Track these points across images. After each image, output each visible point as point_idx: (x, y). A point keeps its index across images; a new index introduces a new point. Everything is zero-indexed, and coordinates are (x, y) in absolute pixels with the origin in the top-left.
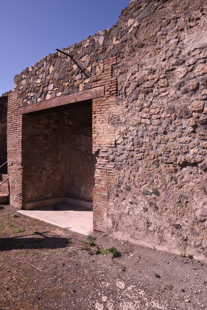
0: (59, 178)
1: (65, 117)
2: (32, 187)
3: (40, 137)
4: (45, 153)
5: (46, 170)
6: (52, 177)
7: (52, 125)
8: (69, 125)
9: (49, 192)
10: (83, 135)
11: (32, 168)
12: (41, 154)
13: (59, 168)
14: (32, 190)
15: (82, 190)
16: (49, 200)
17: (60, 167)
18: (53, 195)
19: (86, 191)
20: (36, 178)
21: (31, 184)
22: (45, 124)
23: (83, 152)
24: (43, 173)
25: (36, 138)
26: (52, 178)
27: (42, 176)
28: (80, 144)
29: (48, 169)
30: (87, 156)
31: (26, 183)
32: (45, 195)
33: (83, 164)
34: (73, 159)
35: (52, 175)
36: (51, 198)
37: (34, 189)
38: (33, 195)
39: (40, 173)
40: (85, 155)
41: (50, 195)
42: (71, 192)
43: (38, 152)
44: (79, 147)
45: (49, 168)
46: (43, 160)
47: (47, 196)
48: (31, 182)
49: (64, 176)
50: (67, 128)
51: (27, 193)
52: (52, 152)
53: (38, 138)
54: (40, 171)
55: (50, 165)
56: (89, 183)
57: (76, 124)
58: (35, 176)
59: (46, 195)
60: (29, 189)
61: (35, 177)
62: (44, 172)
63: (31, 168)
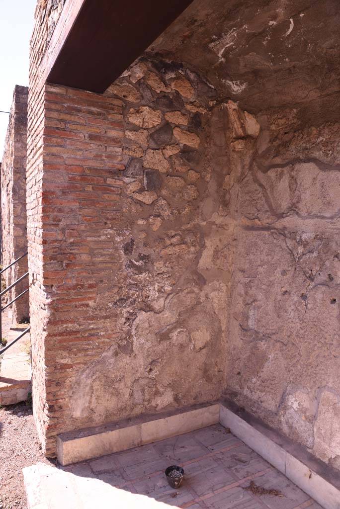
0: (202, 336)
1: (232, 106)
2: (87, 377)
3: (127, 180)
4: (145, 245)
5: (148, 308)
6: (174, 335)
7: (176, 132)
8: (246, 137)
9: (161, 390)
10: (311, 165)
11: (91, 303)
12: (128, 249)
13: (202, 299)
14: (92, 387)
15: (295, 405)
16: (161, 422)
17: (207, 297)
18: (176, 399)
19: (314, 417)
20: (107, 340)
21: (85, 364)
22: (147, 129)
23: (305, 244)
24: (137, 321)
25: (109, 181)
26: (175, 338)
27: (133, 332)
28: (294, 208)
29: (157, 306)
30: (327, 263)
31: (64, 361)
32: (144, 400)
33: (304, 297)
34: (261, 269)
35: (175, 328)
36: (168, 412)
37: (98, 383)
38: (93, 406)
39: (124, 320)
40: (315, 254)
41: (165, 399)
42: (246, 392)
43: (118, 239)
44: (289, 221)
45: (162, 300)
46: (140, 270)
47: (153, 404)
48: (87, 356)
49: (223, 328)
50: (239, 146)
51: (71, 397)
52: (174, 240)
53: (119, 183)
54: (125, 315)
55: (168, 288)
56: (330, 389)
57: (273, 127)
58: (102, 333)
59: (149, 401)
60: (78, 383)
61: (103, 336)
62: (142, 316)
63: (87, 305)
